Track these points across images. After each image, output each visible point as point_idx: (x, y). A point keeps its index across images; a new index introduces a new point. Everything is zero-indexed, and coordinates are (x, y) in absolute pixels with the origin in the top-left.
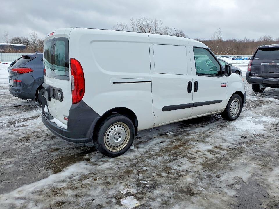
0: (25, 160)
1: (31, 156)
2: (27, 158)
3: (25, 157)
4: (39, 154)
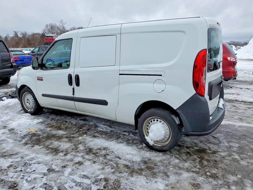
0: (249, 142)
1: (242, 142)
2: (246, 142)
3: (247, 143)
4: (234, 140)
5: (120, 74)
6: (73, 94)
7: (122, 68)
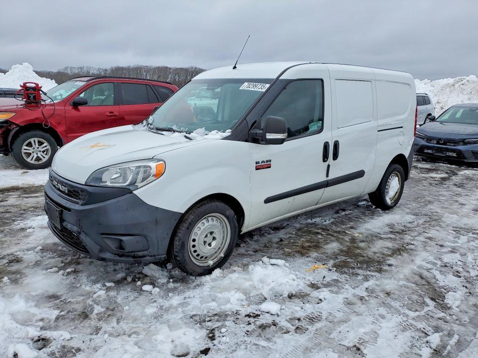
5: (379, 131)
6: (327, 176)
7: (381, 122)
